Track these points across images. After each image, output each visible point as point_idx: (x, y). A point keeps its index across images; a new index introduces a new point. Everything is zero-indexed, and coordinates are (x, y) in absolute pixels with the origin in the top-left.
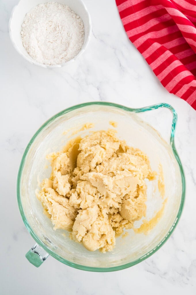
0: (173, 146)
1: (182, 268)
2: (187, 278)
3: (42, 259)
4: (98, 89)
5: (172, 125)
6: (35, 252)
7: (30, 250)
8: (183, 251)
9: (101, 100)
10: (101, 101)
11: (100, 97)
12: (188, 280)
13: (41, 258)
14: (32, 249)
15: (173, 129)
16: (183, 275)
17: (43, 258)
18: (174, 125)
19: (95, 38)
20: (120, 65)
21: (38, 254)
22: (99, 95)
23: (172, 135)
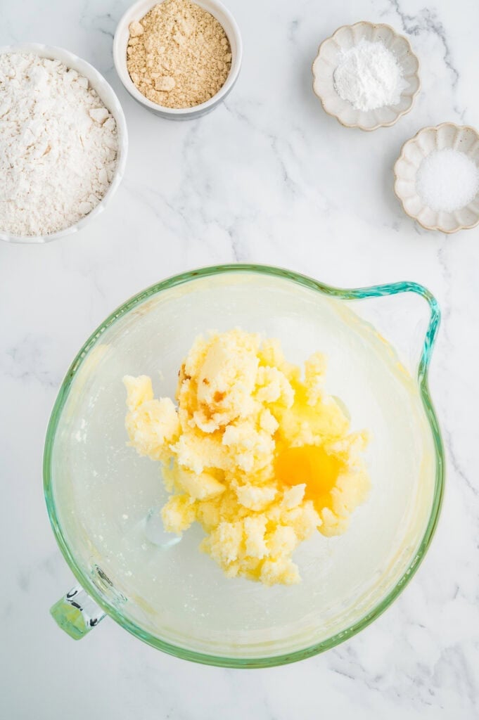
0: (424, 386)
1: (419, 665)
2: (430, 690)
3: (89, 622)
4: (231, 234)
5: (428, 333)
6: (74, 604)
7: (63, 599)
8: (422, 626)
9: (237, 260)
10: (235, 262)
11: (236, 253)
12: (432, 694)
13: (88, 619)
14: (69, 596)
15: (428, 343)
16: (420, 683)
17: (91, 620)
18: (431, 334)
19: (227, 108)
20: (286, 178)
21: (81, 610)
22: (233, 247)
23: (423, 358)
